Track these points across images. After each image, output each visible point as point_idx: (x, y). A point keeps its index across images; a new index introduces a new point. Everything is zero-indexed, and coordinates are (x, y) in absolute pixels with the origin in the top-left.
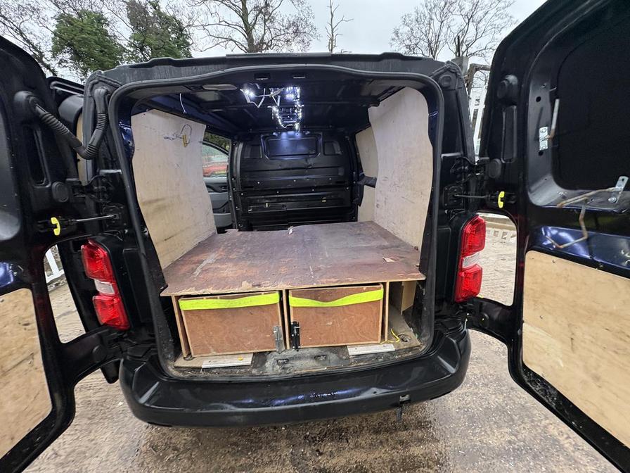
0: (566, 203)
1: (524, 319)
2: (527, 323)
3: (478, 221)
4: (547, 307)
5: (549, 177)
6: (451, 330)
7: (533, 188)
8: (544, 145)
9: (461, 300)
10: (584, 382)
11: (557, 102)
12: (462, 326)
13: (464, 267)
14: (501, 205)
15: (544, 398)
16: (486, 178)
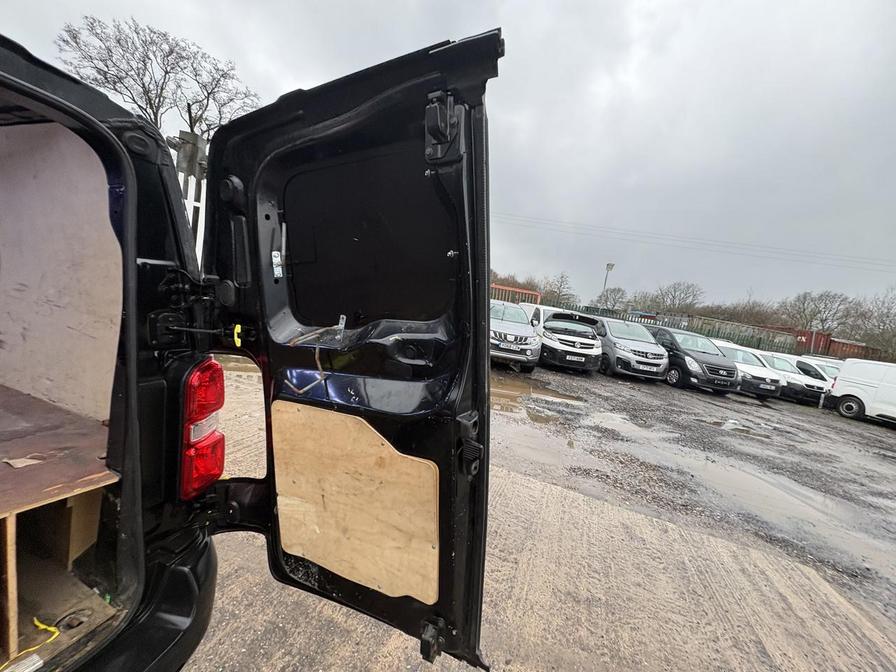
0: (300, 341)
1: (277, 491)
2: (282, 495)
3: (211, 367)
4: (298, 468)
5: (287, 310)
6: (181, 552)
7: (272, 323)
8: (278, 272)
9: (194, 494)
10: (337, 541)
11: (284, 225)
12: (201, 536)
13: (193, 439)
14: (238, 342)
15: (307, 584)
16: (217, 305)
